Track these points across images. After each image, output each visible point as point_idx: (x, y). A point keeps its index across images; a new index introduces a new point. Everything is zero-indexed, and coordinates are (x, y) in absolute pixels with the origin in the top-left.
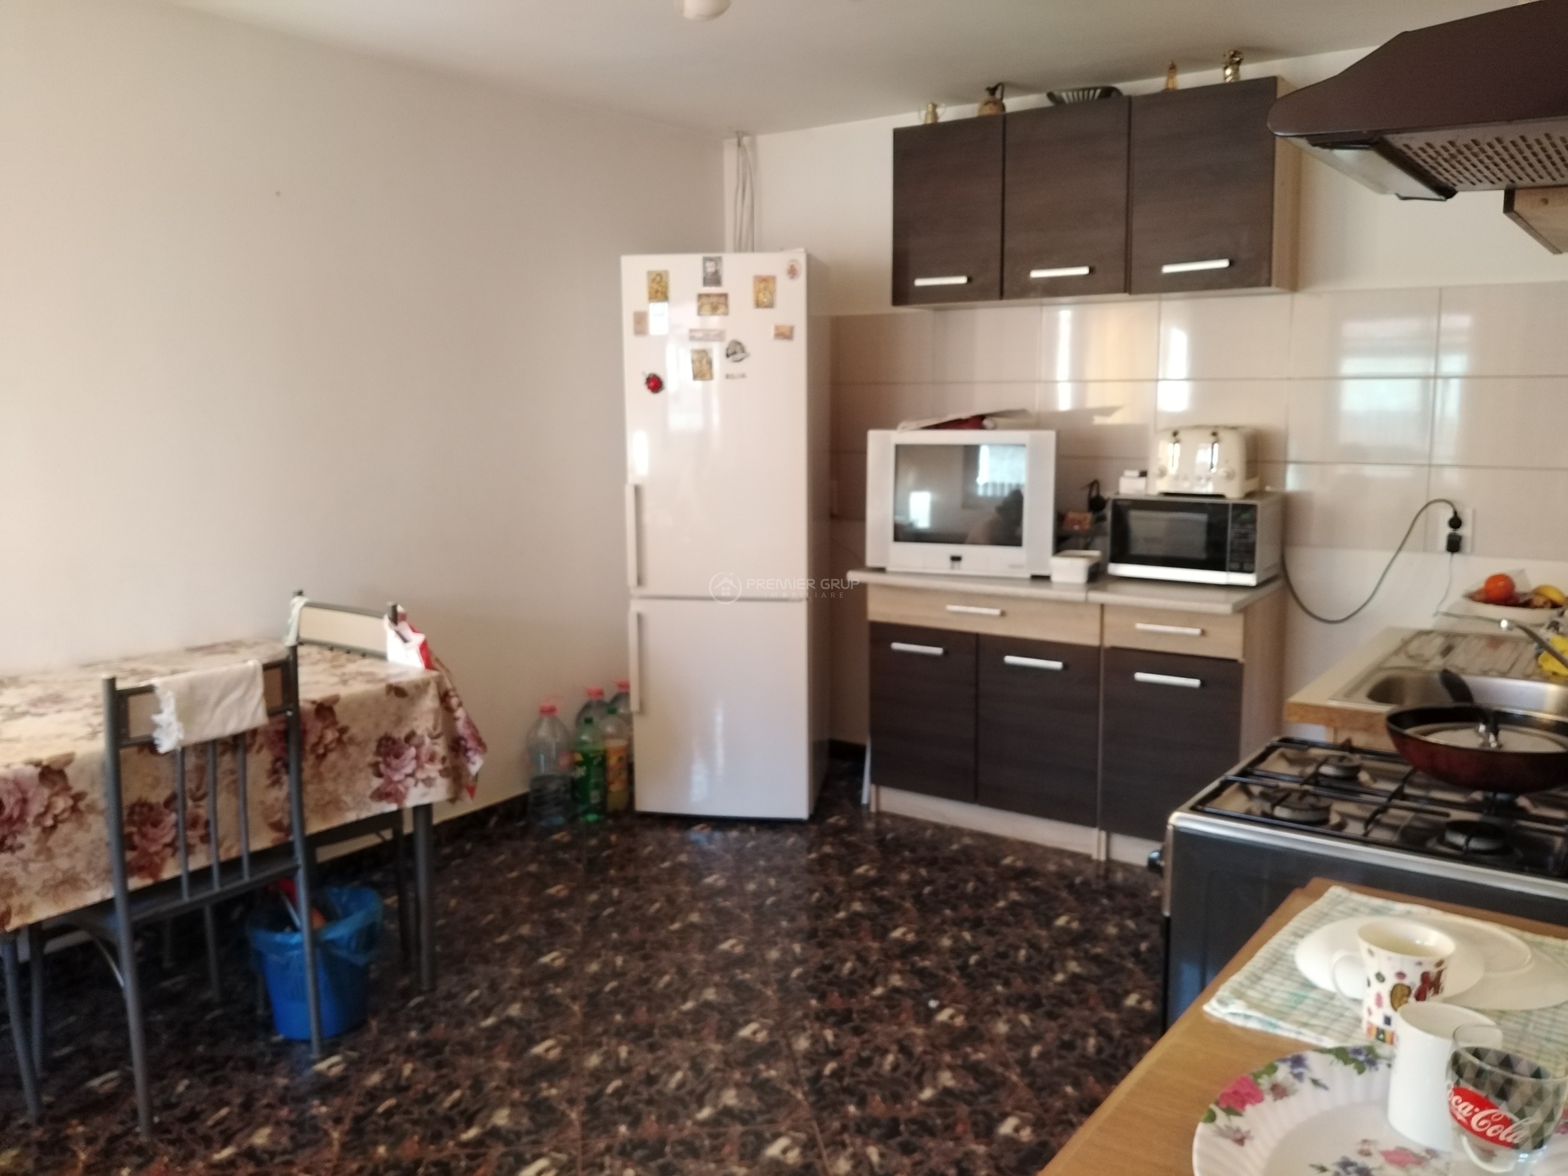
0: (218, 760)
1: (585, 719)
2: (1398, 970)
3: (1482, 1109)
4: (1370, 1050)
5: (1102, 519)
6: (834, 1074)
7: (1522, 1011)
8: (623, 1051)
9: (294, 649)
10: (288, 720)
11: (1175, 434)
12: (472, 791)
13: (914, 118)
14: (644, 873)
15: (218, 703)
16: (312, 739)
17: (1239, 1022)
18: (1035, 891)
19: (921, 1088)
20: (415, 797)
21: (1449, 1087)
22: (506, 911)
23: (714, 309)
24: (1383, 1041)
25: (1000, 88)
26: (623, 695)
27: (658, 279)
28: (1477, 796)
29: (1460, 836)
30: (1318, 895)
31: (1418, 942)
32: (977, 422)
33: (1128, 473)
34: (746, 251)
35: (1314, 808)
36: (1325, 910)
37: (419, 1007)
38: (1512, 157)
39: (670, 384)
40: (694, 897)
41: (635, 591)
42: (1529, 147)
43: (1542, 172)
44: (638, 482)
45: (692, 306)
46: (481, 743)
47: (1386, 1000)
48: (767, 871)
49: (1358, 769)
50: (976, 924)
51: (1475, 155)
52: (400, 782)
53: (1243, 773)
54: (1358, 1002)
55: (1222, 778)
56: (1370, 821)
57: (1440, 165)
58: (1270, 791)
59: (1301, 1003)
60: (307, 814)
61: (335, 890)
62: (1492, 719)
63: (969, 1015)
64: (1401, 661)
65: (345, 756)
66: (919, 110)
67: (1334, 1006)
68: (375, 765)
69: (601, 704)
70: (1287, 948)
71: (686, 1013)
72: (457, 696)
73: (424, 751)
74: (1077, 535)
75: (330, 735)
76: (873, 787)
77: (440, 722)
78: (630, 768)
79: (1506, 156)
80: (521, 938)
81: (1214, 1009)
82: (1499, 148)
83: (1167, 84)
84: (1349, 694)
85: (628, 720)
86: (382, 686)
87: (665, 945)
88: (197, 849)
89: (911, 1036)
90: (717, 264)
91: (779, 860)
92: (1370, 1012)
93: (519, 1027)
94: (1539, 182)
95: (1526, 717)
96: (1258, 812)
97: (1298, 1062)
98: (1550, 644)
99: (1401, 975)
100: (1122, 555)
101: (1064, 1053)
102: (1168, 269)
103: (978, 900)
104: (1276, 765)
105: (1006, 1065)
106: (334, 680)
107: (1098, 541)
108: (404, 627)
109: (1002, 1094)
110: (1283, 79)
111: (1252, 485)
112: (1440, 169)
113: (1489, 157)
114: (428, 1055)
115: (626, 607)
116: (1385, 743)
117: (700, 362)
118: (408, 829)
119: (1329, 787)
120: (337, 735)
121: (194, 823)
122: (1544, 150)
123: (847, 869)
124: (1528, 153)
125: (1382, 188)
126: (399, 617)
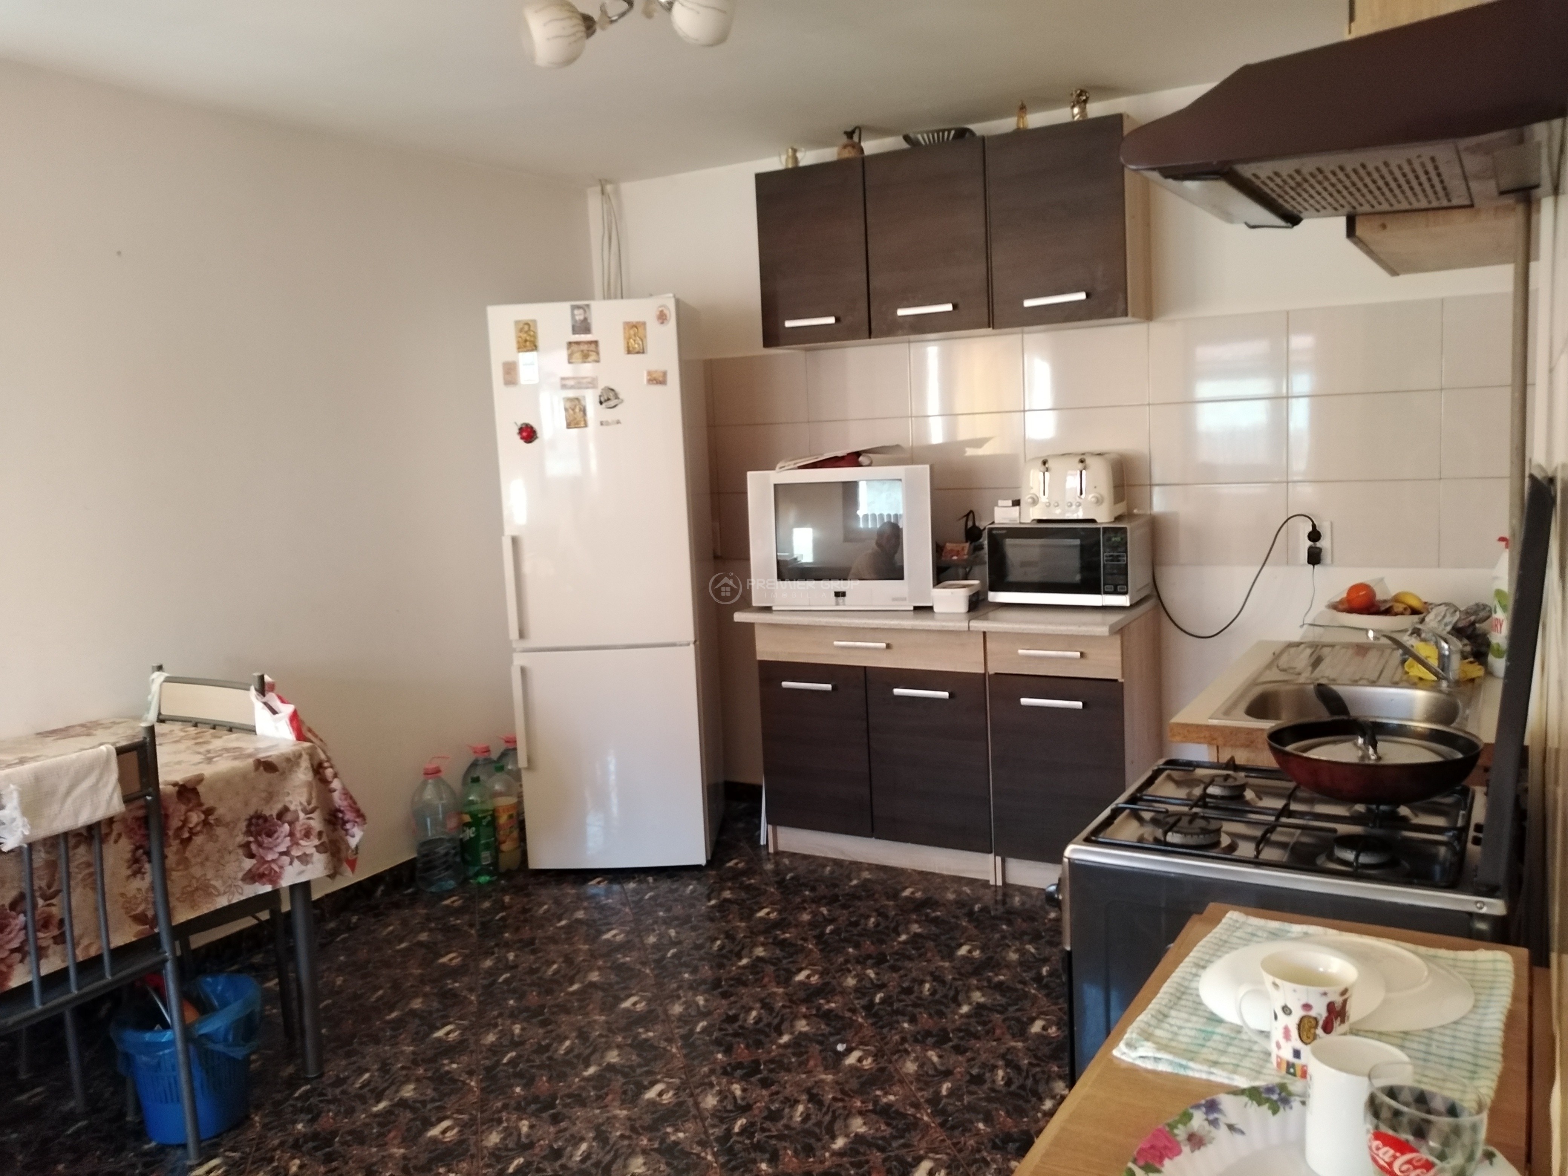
0: (71, 854)
1: (472, 778)
2: (1304, 1002)
3: (1403, 1153)
4: (1283, 1087)
5: (981, 547)
6: (744, 1131)
7: (1424, 1030)
8: (524, 1126)
9: (151, 730)
10: (147, 806)
11: (1044, 463)
12: (352, 864)
13: (775, 163)
14: (540, 933)
15: (68, 793)
16: (175, 823)
17: (1149, 1065)
18: (935, 921)
19: (833, 1138)
20: (291, 875)
21: (1368, 1131)
22: (396, 986)
23: (585, 357)
24: (1294, 1075)
25: (857, 132)
26: (510, 751)
27: (526, 328)
28: (1360, 808)
29: (1349, 851)
30: (1216, 921)
31: (1321, 969)
32: (853, 459)
33: (1001, 503)
34: (616, 298)
35: (1204, 831)
36: (1224, 937)
37: (306, 1096)
38: (1354, 184)
39: (545, 432)
40: (593, 955)
41: (518, 645)
42: (1369, 174)
43: (1381, 199)
44: (515, 533)
45: (563, 354)
46: (359, 814)
47: (1294, 1033)
48: (667, 922)
49: (1243, 787)
50: (879, 961)
51: (1320, 183)
52: (273, 861)
53: (1133, 800)
54: (1266, 1034)
55: (1113, 806)
56: (1262, 841)
57: (1287, 193)
58: (1161, 817)
59: (1209, 1040)
60: (173, 902)
61: (209, 979)
62: (1369, 732)
63: (877, 1056)
64: (1274, 675)
65: (212, 838)
66: (780, 156)
67: (1242, 1040)
68: (247, 845)
69: (488, 761)
70: (1191, 981)
71: (589, 1079)
72: (332, 767)
73: (299, 828)
74: (956, 565)
75: (195, 818)
76: (770, 827)
77: (314, 795)
78: (521, 826)
79: (1348, 184)
80: (413, 1013)
81: (1124, 1053)
82: (1341, 175)
83: (1018, 123)
84: (1227, 712)
85: (517, 775)
86: (251, 761)
87: (565, 1009)
88: (50, 951)
89: (820, 1083)
90: (585, 311)
91: (678, 910)
92: (1278, 1046)
93: (413, 1110)
94: (1378, 208)
95: (1401, 726)
96: (1151, 839)
97: (1212, 1106)
98: (1414, 650)
99: (1307, 1007)
100: (1000, 582)
101: (973, 1088)
102: (1028, 303)
103: (881, 936)
104: (1165, 789)
105: (917, 1106)
106: (199, 758)
107: (977, 570)
108: (272, 698)
109: (915, 1137)
110: (1128, 116)
111: (1121, 509)
112: (1287, 197)
113: (1333, 185)
114: (316, 1149)
115: (510, 662)
116: (1266, 759)
117: (573, 410)
118: (286, 907)
119: (1216, 808)
120: (203, 817)
121: (46, 924)
122: (1382, 177)
123: (748, 914)
124: (1368, 180)
125: (1228, 217)
126: (266, 688)
